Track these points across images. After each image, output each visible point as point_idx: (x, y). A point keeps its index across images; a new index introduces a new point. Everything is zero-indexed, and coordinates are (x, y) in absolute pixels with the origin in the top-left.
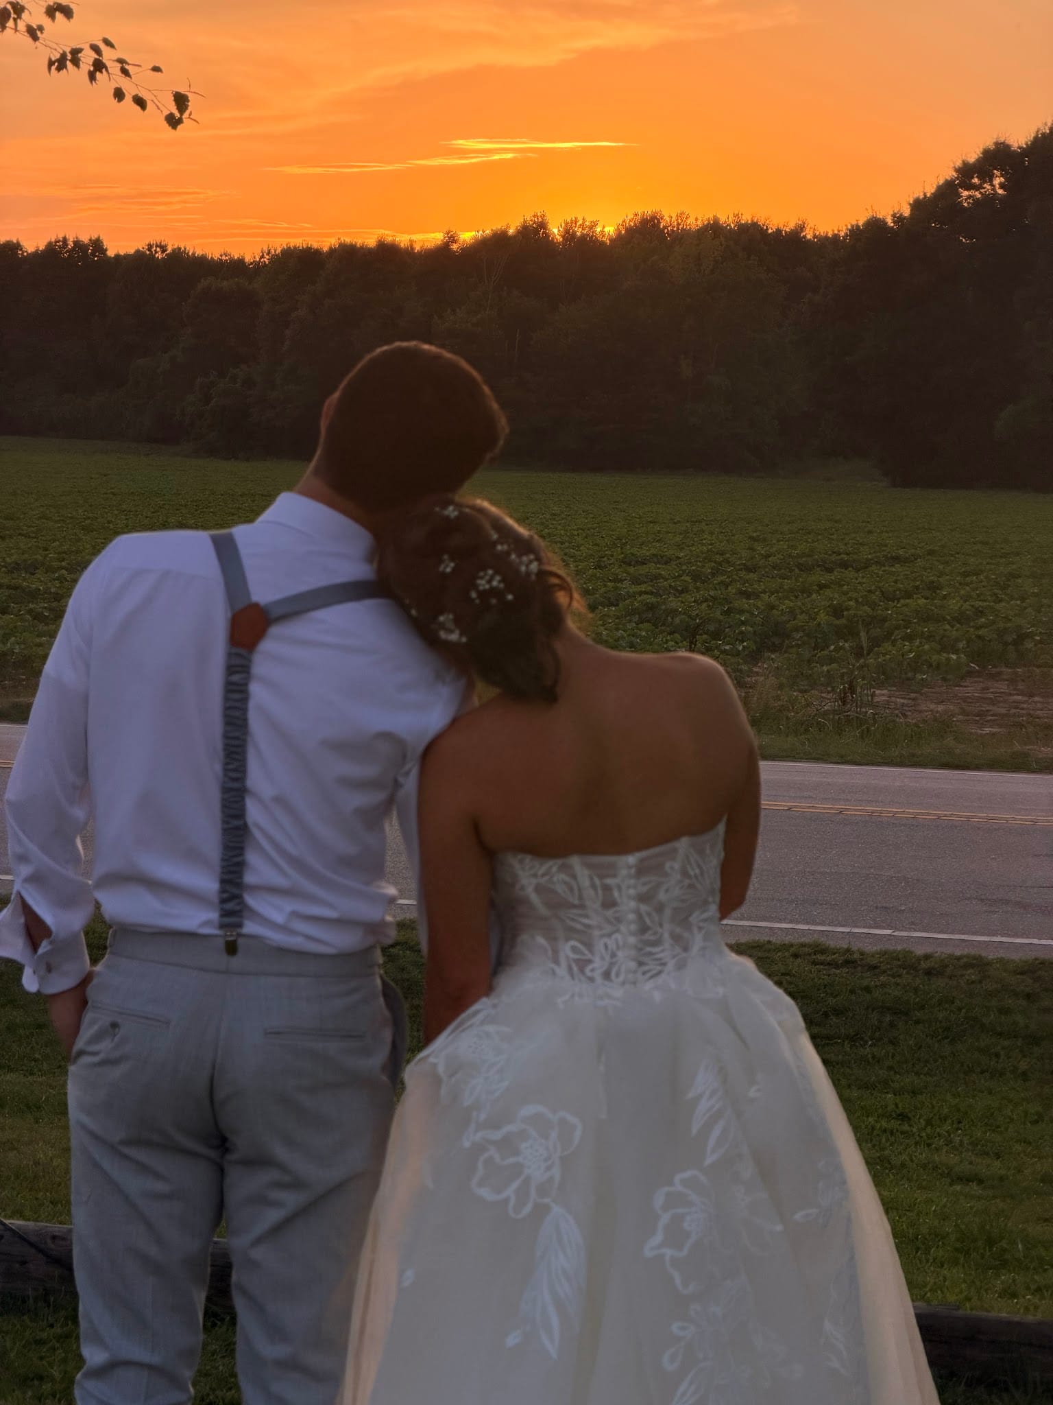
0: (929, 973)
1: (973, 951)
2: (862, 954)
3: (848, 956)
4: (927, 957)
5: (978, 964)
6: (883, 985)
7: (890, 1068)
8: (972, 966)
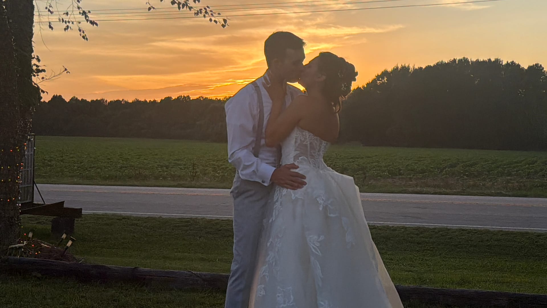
1: (403, 225)
5: (405, 228)
8: (403, 229)
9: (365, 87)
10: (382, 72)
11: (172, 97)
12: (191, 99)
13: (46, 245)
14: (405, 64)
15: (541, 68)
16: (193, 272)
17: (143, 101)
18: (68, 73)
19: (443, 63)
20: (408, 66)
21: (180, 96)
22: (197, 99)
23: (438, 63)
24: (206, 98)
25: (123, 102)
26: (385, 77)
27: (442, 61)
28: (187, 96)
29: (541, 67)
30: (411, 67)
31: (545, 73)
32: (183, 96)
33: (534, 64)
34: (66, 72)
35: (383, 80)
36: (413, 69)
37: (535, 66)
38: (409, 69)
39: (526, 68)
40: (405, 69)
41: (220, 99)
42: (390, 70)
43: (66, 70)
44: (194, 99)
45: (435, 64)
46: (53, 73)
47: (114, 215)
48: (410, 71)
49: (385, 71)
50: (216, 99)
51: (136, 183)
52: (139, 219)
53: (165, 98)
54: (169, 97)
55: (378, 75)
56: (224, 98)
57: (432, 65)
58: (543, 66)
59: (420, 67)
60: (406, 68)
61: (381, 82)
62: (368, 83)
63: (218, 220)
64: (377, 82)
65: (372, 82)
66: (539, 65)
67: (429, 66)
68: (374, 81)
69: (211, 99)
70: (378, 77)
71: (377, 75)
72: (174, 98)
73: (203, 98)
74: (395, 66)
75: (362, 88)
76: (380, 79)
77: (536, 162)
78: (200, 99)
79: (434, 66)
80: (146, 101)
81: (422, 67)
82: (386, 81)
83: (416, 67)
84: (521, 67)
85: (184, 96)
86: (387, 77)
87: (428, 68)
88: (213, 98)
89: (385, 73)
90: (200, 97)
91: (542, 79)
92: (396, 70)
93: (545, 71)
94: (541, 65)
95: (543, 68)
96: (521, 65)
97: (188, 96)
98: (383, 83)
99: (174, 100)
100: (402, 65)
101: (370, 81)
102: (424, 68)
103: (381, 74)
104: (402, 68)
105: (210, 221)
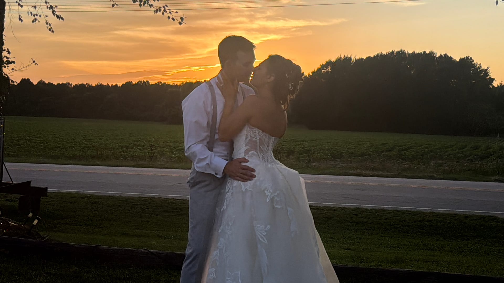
0: (334, 210)
1: (343, 206)
2: (320, 207)
3: (317, 207)
4: (333, 207)
6: (325, 213)
7: (328, 229)
8: (344, 209)
9: (310, 75)
10: (327, 62)
11: (133, 82)
12: (150, 84)
13: (13, 224)
14: (347, 55)
15: (471, 61)
16: (150, 250)
17: (105, 85)
18: (36, 65)
19: (382, 55)
20: (351, 57)
21: (140, 81)
22: (156, 83)
23: (377, 54)
24: (164, 83)
25: (87, 86)
26: (329, 66)
27: (381, 53)
28: (146, 81)
29: (472, 59)
30: (353, 58)
31: (474, 65)
32: (142, 81)
33: (465, 56)
34: (34, 63)
35: (327, 69)
36: (354, 60)
37: (466, 59)
38: (351, 60)
39: (458, 60)
40: (347, 60)
41: (177, 85)
42: (333, 60)
43: (34, 62)
44: (153, 84)
45: (375, 56)
46: (22, 65)
47: (77, 193)
48: (352, 61)
49: (329, 61)
50: (173, 84)
51: (98, 163)
52: (100, 197)
53: (126, 83)
54: (129, 82)
55: (323, 64)
56: (181, 84)
57: (372, 56)
58: (473, 59)
59: (361, 58)
60: (348, 58)
61: (325, 71)
62: (313, 72)
63: (173, 199)
64: (322, 71)
65: (316, 71)
66: (470, 58)
67: (369, 57)
68: (319, 70)
69: (169, 84)
70: (323, 66)
71: (321, 65)
72: (134, 83)
73: (161, 83)
74: (339, 57)
75: (308, 76)
76: (325, 68)
77: (466, 146)
78: (159, 84)
79: (374, 57)
80: (108, 85)
81: (363, 57)
82: (330, 70)
83: (358, 58)
84: (453, 59)
85: (144, 81)
86: (330, 67)
87: (369, 58)
88: (170, 83)
89: (329, 63)
90: (158, 82)
91: (472, 70)
92: (339, 60)
93: (474, 63)
94: (471, 58)
95: (473, 61)
96: (453, 58)
97: (148, 82)
98: (327, 72)
99: (134, 84)
100: (344, 56)
101: (316, 70)
102: (365, 58)
103: (325, 64)
104: (345, 58)
105: (166, 200)
